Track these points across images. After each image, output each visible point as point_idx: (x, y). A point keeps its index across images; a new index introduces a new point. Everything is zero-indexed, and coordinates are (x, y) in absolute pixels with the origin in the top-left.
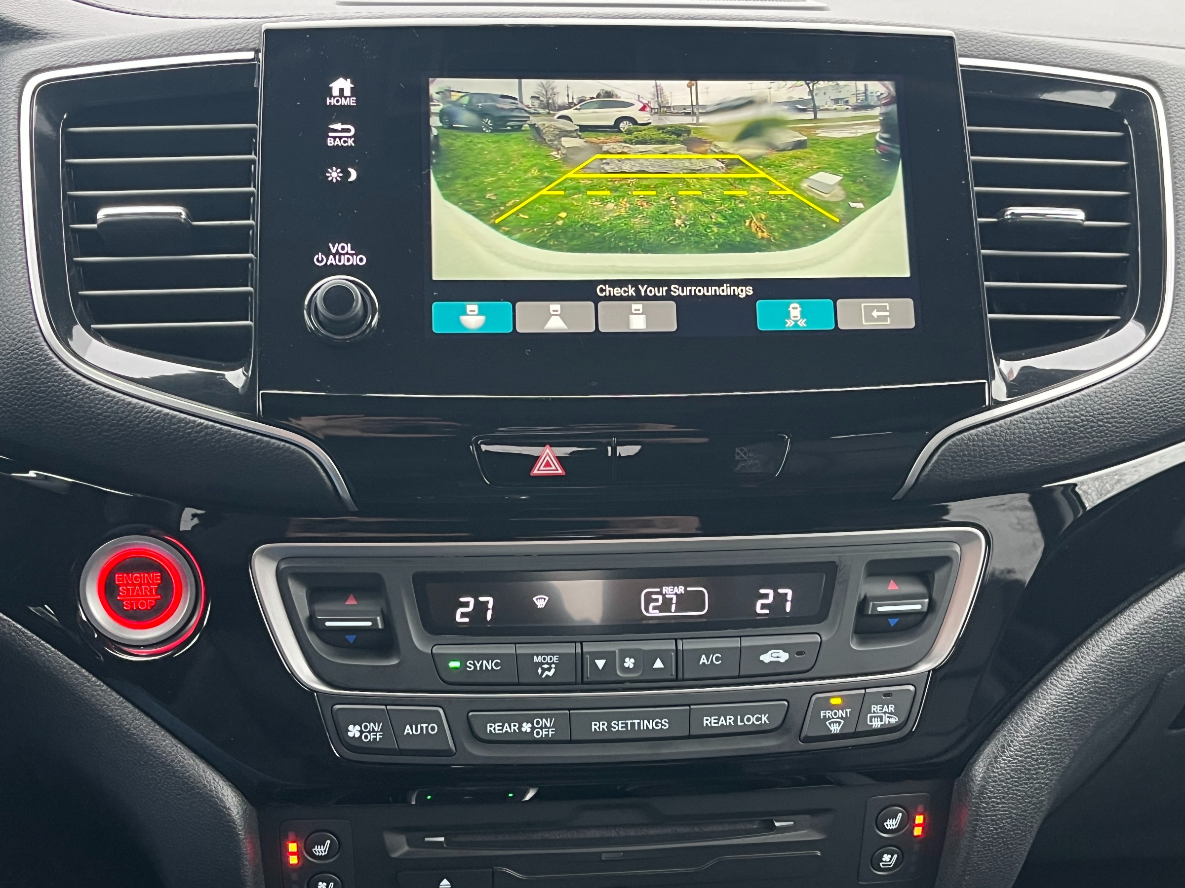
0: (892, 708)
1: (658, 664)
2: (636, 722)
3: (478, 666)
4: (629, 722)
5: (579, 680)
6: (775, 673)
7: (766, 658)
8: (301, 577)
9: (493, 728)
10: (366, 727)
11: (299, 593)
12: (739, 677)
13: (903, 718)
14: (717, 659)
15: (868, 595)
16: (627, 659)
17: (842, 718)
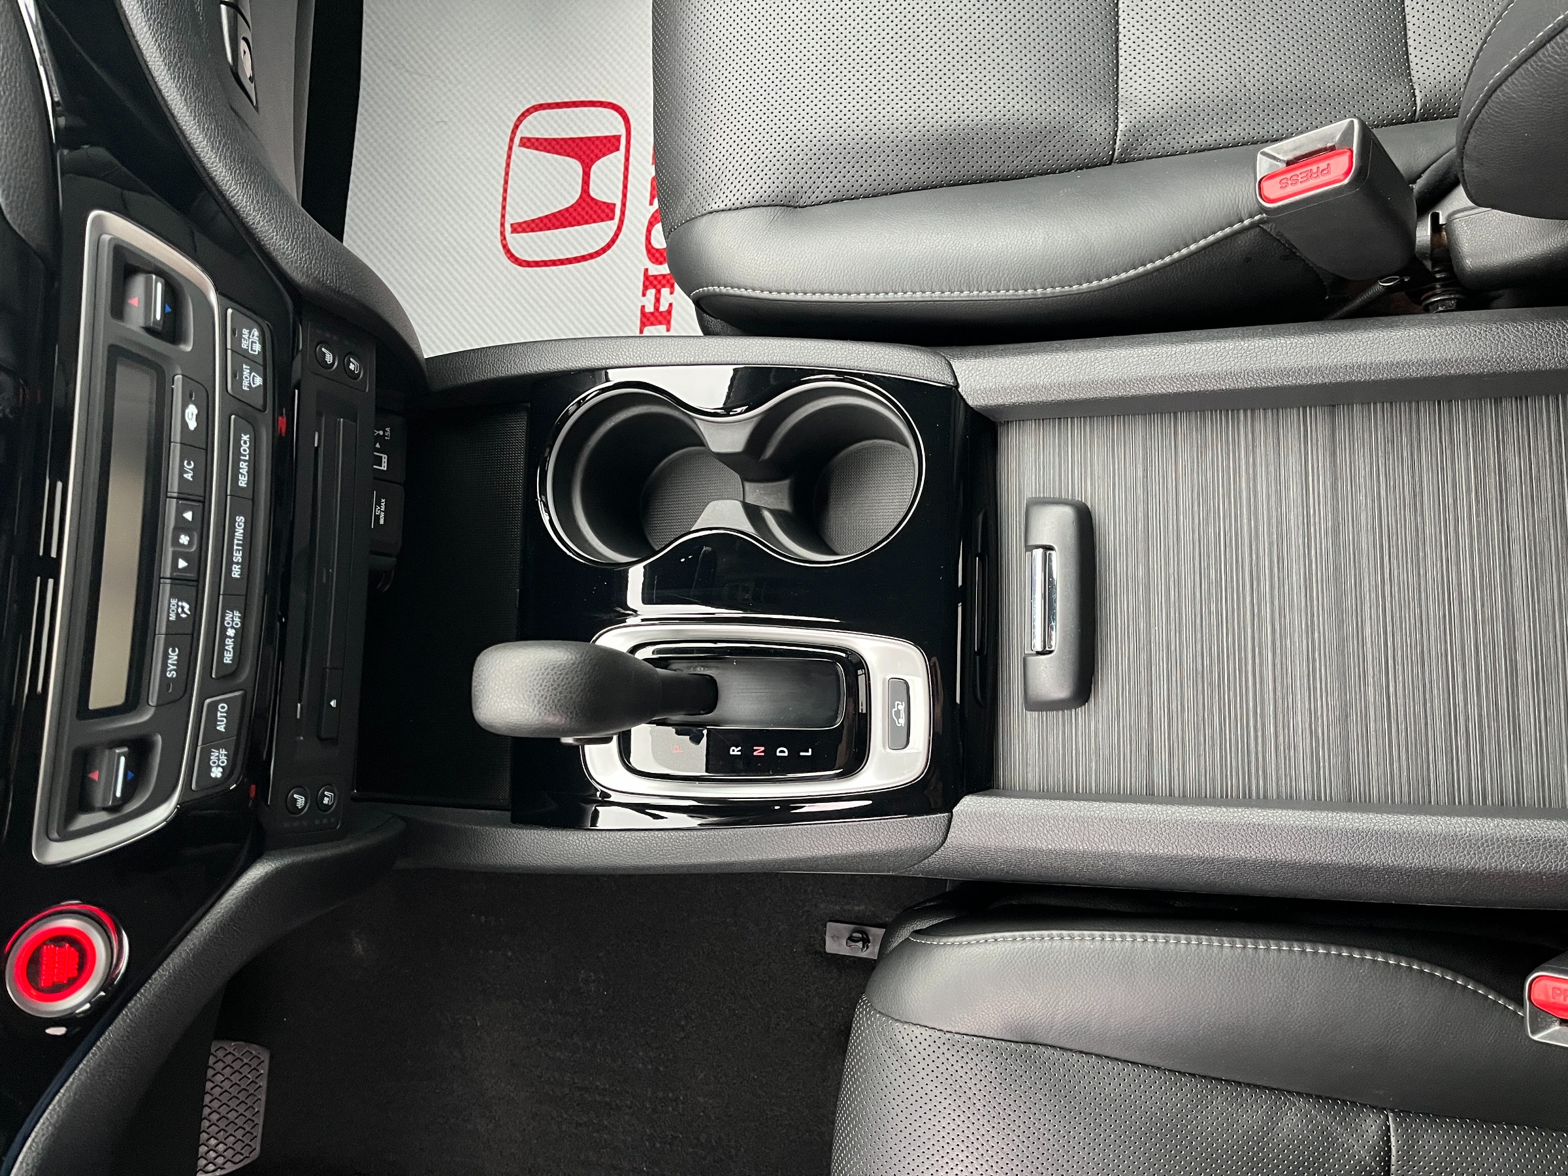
0: (245, 331)
1: (188, 516)
2: (236, 542)
3: (172, 667)
4: (235, 547)
5: (195, 583)
6: (206, 418)
7: (192, 425)
8: (69, 818)
9: (228, 658)
10: (214, 763)
11: (84, 820)
12: (207, 450)
13: (256, 325)
14: (189, 464)
15: (142, 325)
16: (181, 541)
17: (250, 373)
